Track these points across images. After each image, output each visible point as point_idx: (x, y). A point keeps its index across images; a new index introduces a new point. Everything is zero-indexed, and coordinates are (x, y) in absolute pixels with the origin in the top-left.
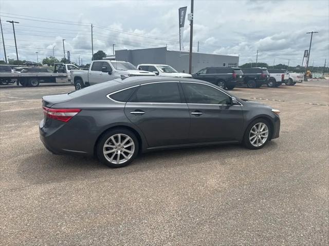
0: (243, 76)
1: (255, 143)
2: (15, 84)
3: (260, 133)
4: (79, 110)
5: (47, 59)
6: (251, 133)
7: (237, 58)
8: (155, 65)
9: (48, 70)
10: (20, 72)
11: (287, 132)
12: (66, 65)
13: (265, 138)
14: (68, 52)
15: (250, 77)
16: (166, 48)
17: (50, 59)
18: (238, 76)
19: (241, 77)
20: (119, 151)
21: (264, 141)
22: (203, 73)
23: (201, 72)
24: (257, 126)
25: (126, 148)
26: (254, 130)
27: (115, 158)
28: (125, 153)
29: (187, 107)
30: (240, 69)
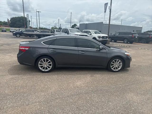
0: (138, 37)
1: (114, 69)
2: (35, 37)
3: (117, 64)
4: (29, 47)
5: (53, 27)
6: (112, 64)
7: (142, 28)
8: (90, 30)
9: (49, 32)
10: (38, 32)
11: (141, 66)
12: (56, 30)
13: (120, 67)
14: (60, 24)
15: (143, 37)
16: (103, 22)
17: (54, 27)
18: (135, 37)
19: (136, 37)
20: (45, 66)
21: (119, 69)
22: (117, 35)
23: (116, 34)
24: (115, 61)
25: (48, 65)
26: (113, 62)
27: (44, 68)
28: (48, 67)
29: (77, 49)
30: (136, 33)
